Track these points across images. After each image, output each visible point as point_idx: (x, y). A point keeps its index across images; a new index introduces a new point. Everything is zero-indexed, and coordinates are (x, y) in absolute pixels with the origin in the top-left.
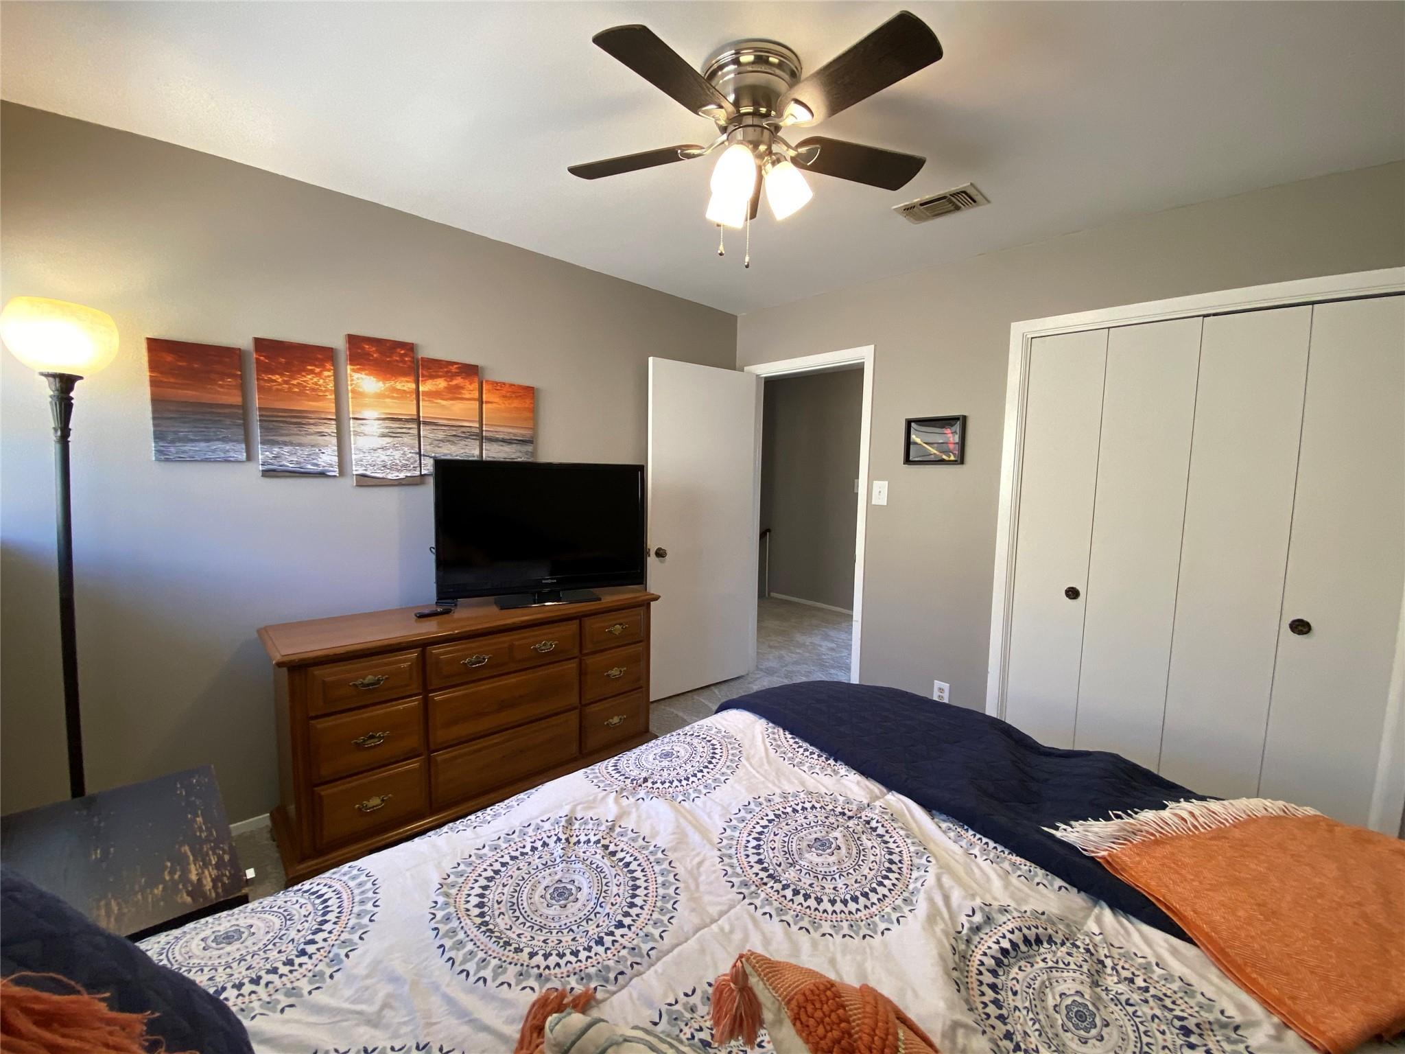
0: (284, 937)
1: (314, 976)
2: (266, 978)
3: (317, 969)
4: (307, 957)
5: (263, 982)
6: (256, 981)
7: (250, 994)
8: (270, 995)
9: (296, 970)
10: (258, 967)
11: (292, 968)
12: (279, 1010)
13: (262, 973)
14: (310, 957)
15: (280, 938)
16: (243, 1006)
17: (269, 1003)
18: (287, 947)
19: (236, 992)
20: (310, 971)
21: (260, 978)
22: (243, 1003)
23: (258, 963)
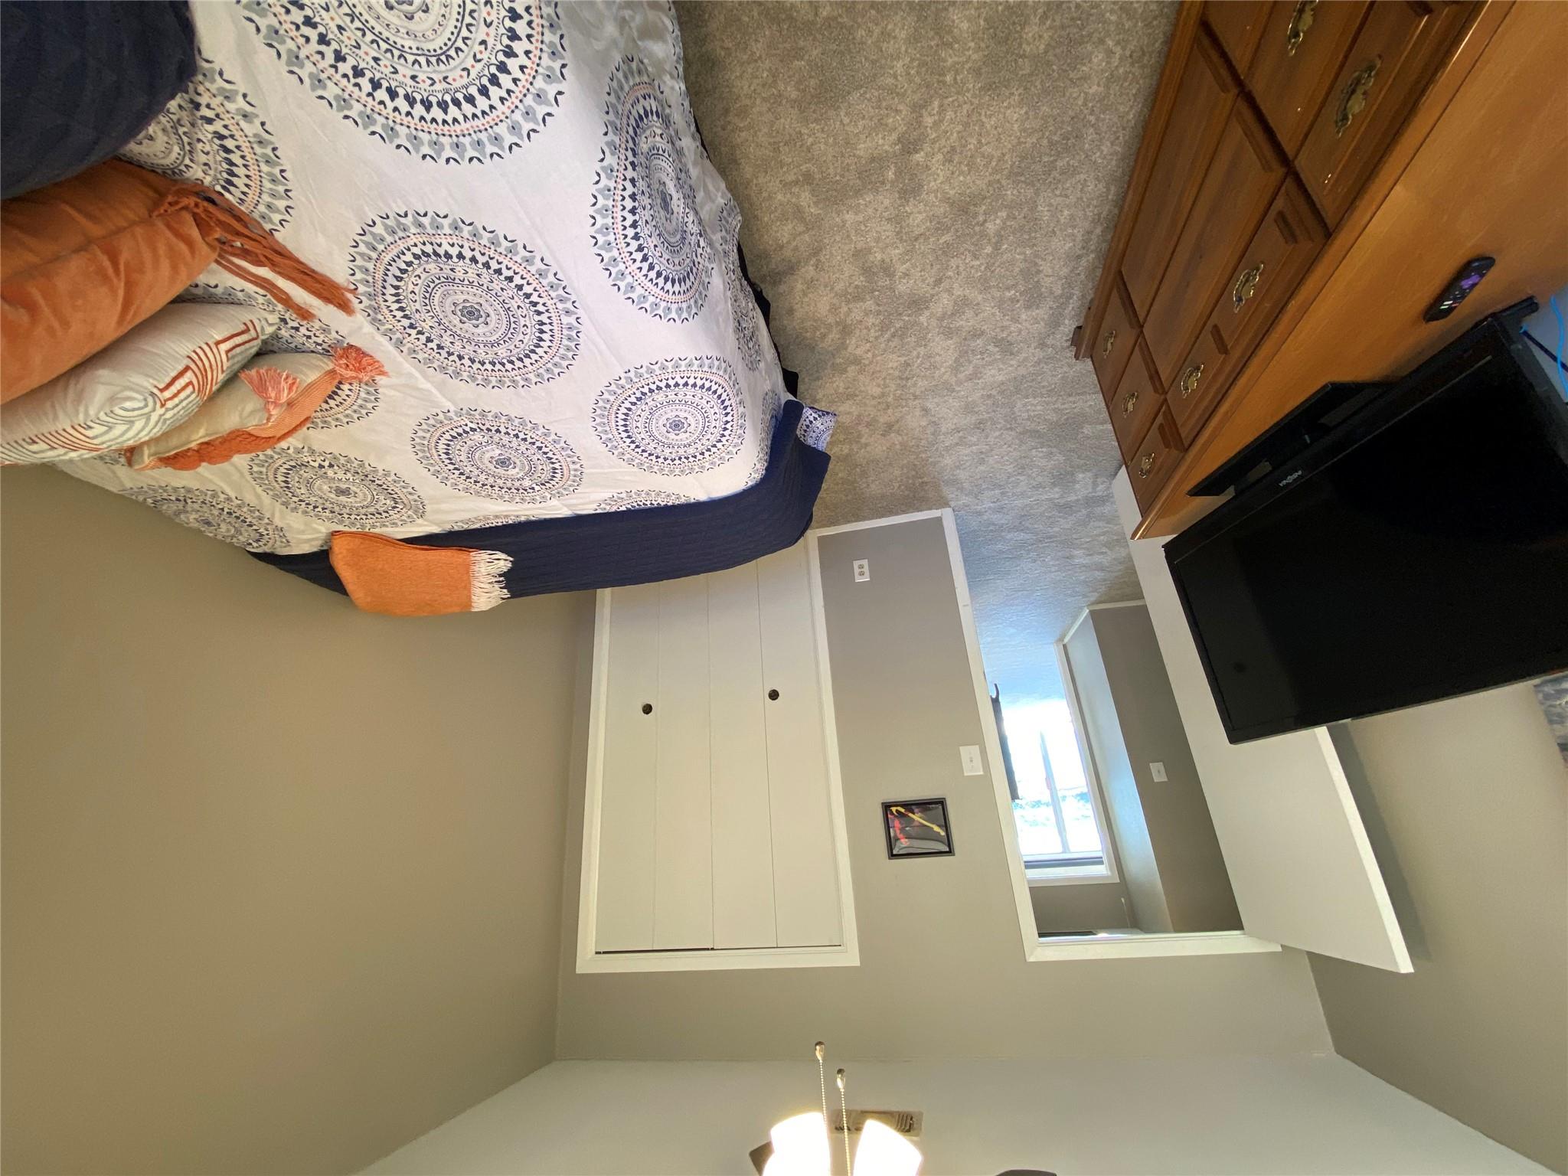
0: (402, 60)
1: (344, 100)
2: (329, 52)
3: (354, 102)
4: (371, 91)
5: (323, 48)
6: (323, 40)
7: (302, 36)
8: (308, 57)
9: (349, 81)
10: (344, 38)
11: (351, 76)
12: (292, 69)
13: (334, 46)
14: (369, 95)
15: (400, 57)
16: (282, 32)
17: (297, 57)
18: (386, 66)
19: (300, 20)
20: (350, 95)
21: (328, 44)
22: (287, 31)
23: (349, 38)
